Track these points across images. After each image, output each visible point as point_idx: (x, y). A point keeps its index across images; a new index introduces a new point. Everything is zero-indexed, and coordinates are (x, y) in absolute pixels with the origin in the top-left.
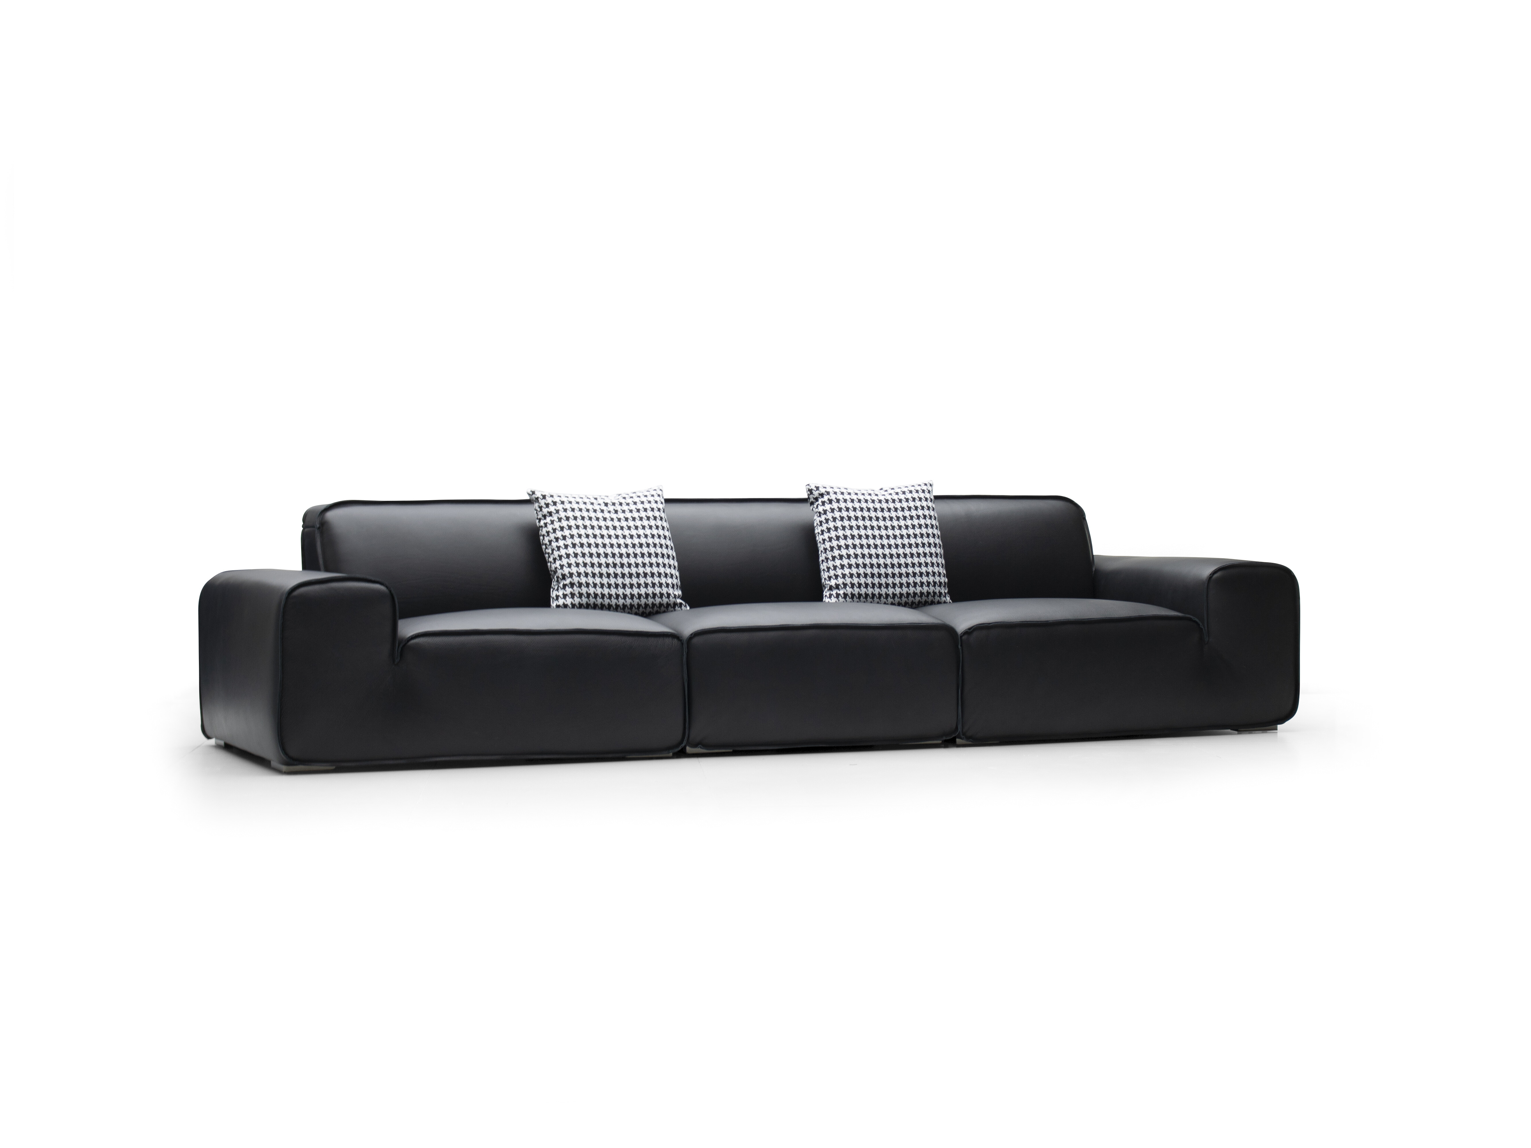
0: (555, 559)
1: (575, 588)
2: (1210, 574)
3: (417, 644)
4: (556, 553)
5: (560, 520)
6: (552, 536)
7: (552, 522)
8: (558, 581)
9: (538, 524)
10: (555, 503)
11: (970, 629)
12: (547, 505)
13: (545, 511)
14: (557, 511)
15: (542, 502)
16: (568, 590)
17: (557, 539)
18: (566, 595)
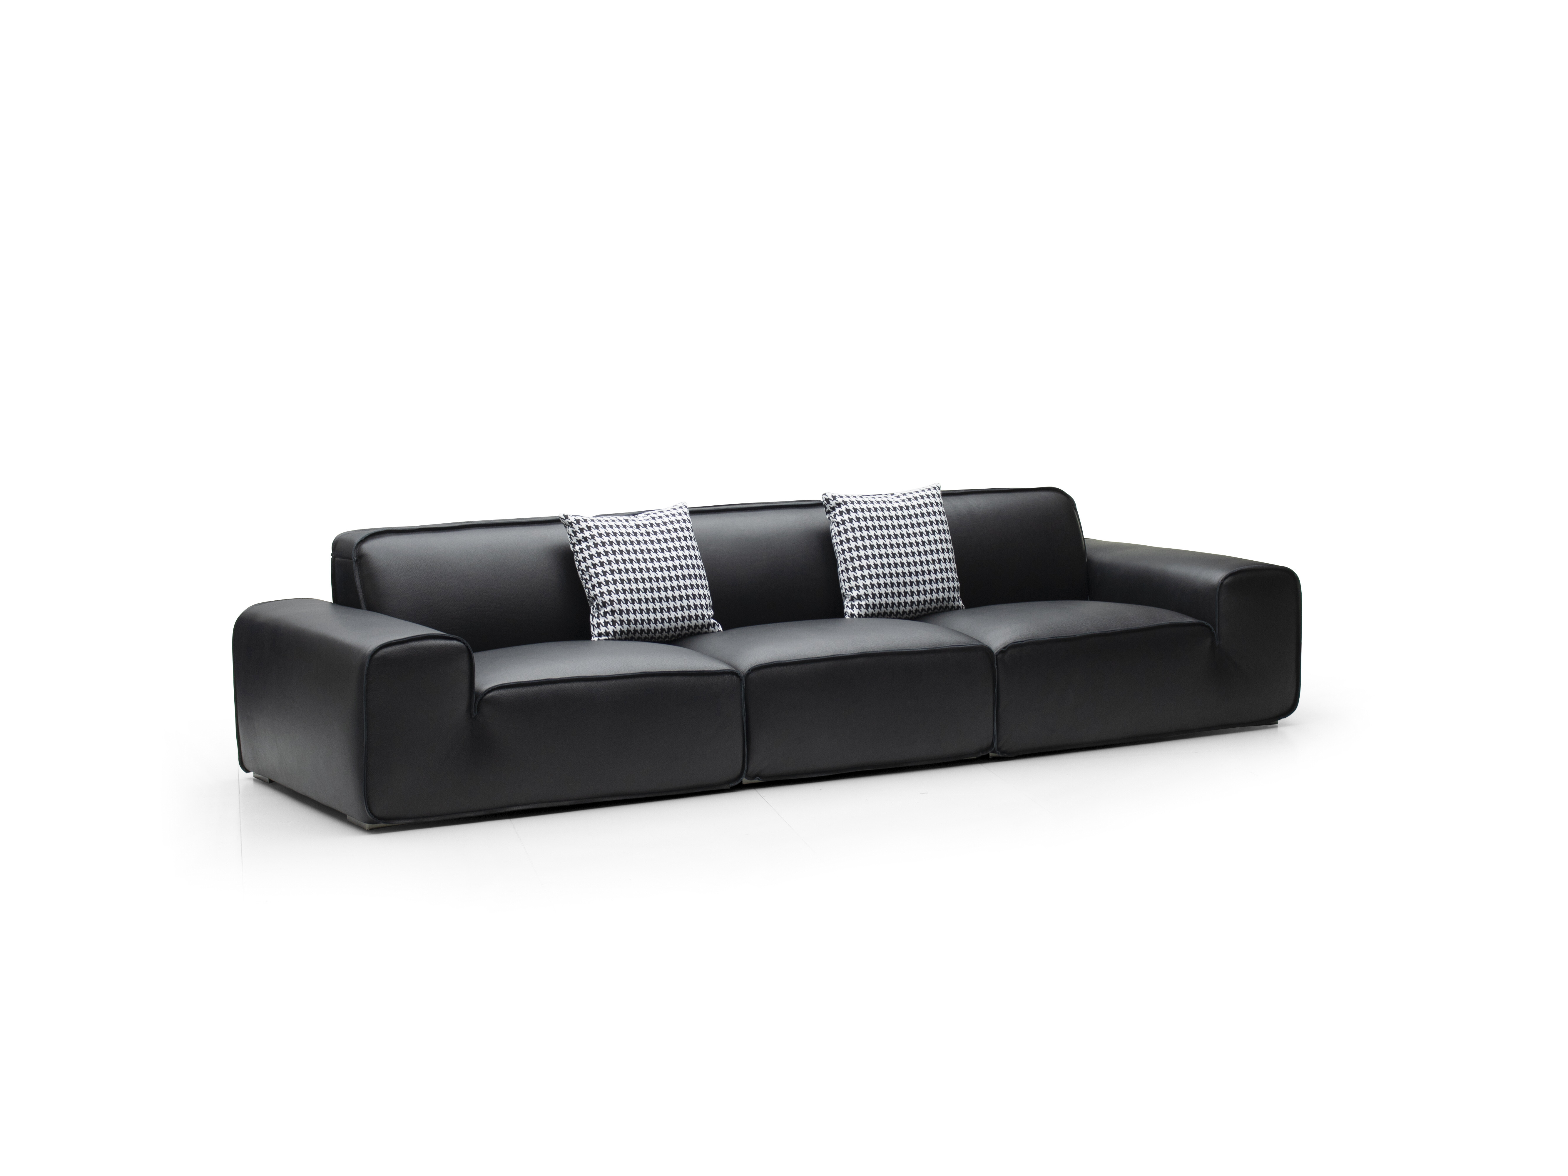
0: (593, 586)
1: (616, 615)
2: (1222, 580)
3: (492, 697)
4: (595, 580)
5: (596, 545)
6: (589, 562)
7: (588, 548)
8: (598, 608)
9: (572, 549)
10: (589, 528)
11: (1004, 648)
12: (582, 530)
13: (580, 536)
14: (593, 537)
15: (576, 527)
16: (610, 618)
17: (594, 566)
18: (608, 622)
